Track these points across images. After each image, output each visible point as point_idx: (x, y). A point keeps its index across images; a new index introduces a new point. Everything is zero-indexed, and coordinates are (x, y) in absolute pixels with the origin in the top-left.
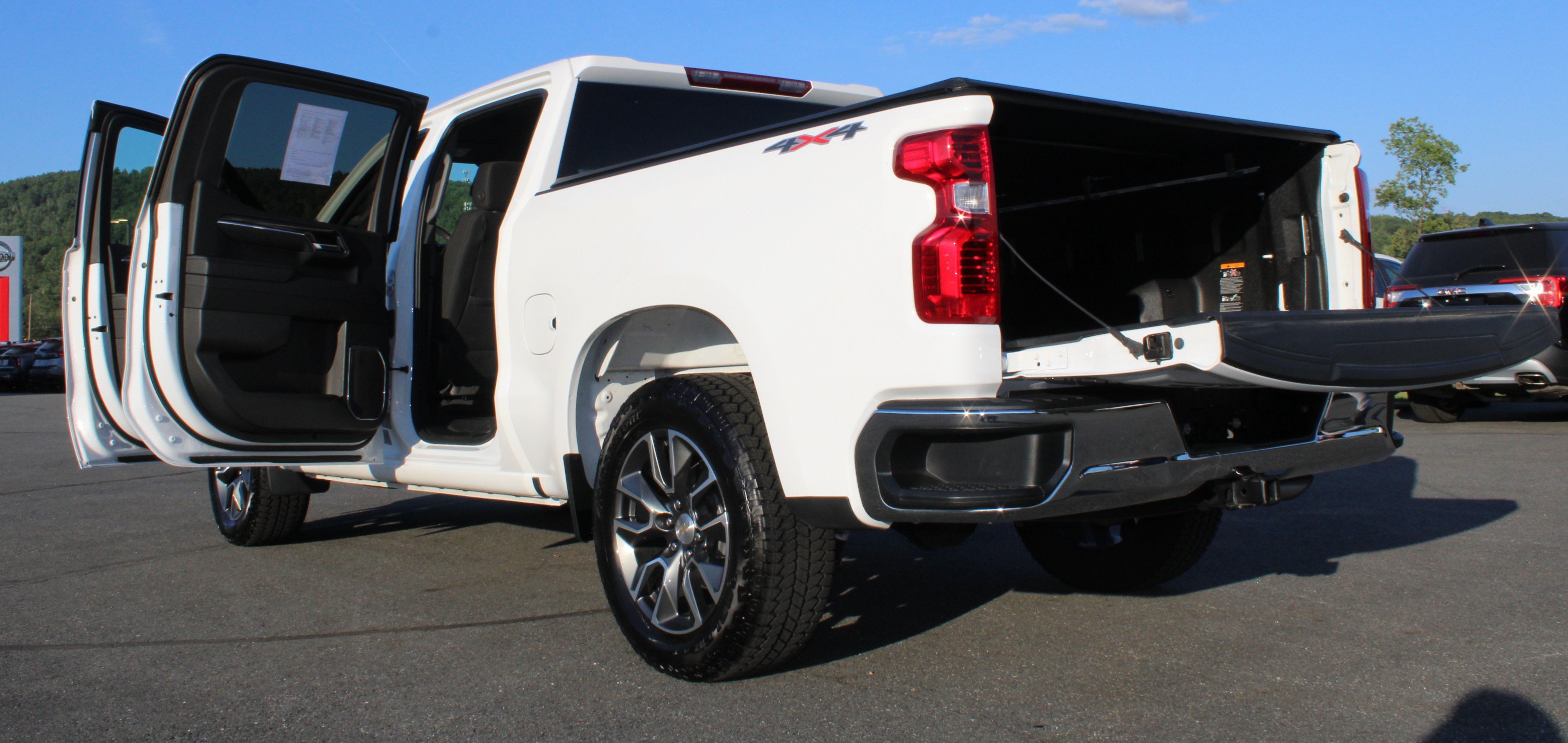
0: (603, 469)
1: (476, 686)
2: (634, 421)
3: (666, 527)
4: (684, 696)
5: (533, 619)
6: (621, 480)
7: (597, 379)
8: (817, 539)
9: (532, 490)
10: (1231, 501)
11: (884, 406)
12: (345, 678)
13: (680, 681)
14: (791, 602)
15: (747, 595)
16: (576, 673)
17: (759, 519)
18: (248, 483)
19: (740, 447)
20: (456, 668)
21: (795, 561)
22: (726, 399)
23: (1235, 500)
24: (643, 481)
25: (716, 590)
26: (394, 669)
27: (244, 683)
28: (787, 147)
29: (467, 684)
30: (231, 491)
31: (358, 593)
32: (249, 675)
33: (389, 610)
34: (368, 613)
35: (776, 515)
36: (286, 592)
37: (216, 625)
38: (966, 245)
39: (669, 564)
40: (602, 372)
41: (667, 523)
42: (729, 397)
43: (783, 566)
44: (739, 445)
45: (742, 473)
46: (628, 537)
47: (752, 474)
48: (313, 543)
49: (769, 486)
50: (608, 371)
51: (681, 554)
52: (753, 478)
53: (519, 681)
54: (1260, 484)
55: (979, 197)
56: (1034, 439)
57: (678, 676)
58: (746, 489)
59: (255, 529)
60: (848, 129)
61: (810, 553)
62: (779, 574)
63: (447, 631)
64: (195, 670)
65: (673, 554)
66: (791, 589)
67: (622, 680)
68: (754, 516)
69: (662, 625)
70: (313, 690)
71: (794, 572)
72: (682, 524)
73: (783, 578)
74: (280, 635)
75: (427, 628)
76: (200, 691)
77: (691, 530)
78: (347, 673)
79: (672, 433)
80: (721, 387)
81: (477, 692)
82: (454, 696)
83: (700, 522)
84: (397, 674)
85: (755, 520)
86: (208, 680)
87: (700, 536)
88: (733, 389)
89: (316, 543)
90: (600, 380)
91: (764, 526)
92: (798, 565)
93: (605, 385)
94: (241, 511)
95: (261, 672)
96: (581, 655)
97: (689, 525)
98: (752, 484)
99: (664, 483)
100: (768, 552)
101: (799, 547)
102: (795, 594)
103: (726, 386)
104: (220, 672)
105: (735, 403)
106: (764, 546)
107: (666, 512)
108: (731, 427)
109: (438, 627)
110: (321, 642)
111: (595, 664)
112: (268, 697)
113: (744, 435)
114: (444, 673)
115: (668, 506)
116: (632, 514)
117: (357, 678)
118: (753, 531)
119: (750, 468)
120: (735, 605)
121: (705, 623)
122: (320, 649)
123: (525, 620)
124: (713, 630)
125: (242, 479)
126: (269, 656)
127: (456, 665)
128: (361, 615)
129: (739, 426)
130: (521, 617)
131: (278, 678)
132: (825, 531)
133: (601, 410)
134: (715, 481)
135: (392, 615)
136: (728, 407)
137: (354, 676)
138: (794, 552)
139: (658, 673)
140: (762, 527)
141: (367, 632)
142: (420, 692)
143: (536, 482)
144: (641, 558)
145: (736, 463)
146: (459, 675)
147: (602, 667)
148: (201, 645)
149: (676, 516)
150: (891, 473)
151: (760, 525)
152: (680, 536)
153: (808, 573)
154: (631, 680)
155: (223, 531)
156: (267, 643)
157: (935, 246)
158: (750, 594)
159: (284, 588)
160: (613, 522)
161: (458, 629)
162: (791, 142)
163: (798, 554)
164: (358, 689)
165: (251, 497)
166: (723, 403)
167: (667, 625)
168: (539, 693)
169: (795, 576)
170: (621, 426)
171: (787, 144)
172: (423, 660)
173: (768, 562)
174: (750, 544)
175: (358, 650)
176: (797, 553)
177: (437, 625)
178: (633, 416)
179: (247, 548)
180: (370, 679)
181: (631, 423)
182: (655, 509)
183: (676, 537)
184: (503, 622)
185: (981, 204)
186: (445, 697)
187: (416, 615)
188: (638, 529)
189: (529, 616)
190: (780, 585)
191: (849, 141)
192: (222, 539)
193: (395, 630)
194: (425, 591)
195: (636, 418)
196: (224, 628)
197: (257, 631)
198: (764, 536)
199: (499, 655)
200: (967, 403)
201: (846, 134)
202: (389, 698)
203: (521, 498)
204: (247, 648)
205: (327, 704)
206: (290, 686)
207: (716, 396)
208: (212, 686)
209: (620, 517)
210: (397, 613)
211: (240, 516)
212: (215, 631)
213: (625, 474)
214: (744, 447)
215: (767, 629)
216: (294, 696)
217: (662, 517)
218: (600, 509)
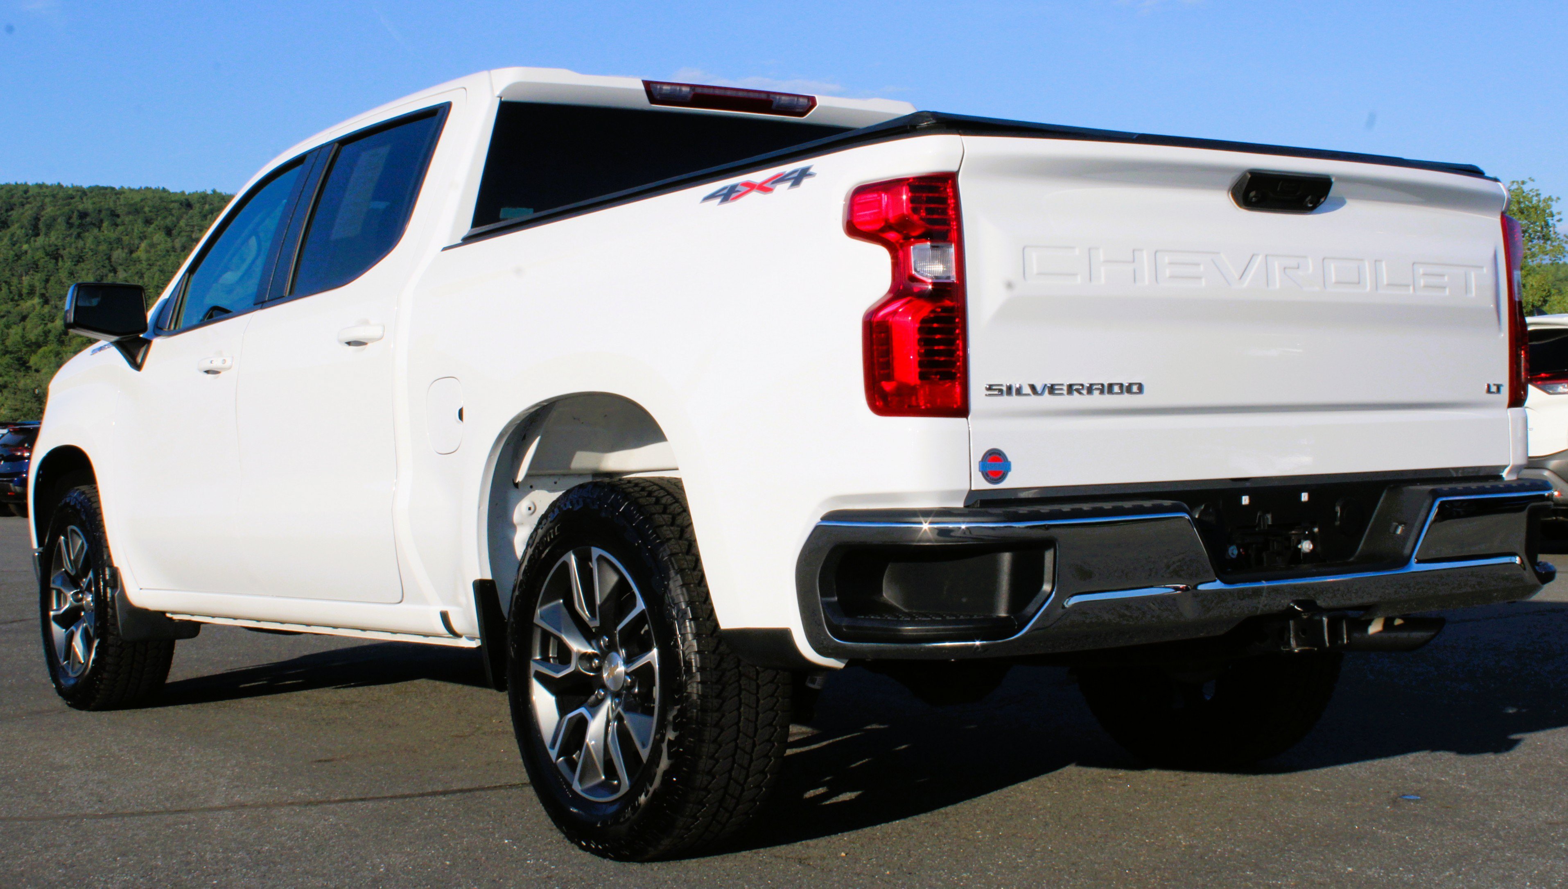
0: (517, 597)
1: (354, 864)
2: (552, 537)
3: (591, 669)
4: (605, 876)
5: (444, 793)
6: (538, 611)
7: (516, 485)
8: (768, 683)
9: (441, 628)
10: (1289, 644)
11: (828, 517)
12: (194, 856)
13: (605, 861)
14: (734, 762)
15: (678, 750)
16: (480, 852)
17: (693, 657)
18: (91, 627)
19: (671, 569)
20: (334, 846)
21: (738, 709)
22: (659, 508)
23: (1293, 642)
24: (564, 610)
25: (644, 746)
26: (256, 847)
27: (67, 862)
28: (727, 195)
29: (342, 862)
30: (70, 638)
31: (229, 765)
32: (75, 854)
33: (264, 784)
34: (237, 786)
35: (714, 652)
36: (136, 764)
37: (40, 801)
38: (924, 321)
39: (593, 715)
40: (520, 477)
41: (594, 665)
42: (662, 506)
43: (723, 716)
44: (670, 566)
45: (673, 600)
46: (547, 682)
47: (685, 601)
48: (180, 706)
49: (706, 616)
50: (528, 476)
51: (608, 703)
52: (687, 606)
53: (407, 859)
54: (1322, 621)
55: (944, 261)
56: (1006, 558)
57: (602, 854)
58: (677, 619)
59: (102, 687)
60: (795, 175)
61: (758, 700)
62: (716, 725)
63: (333, 806)
64: (8, 850)
65: (599, 702)
66: (733, 744)
67: (534, 859)
68: (687, 652)
69: (586, 791)
70: (152, 870)
71: (738, 723)
72: (610, 663)
73: (722, 730)
74: (120, 811)
75: (309, 803)
76: (12, 871)
77: (620, 673)
78: (197, 852)
79: (596, 552)
80: (656, 494)
81: (352, 871)
82: (324, 875)
83: (628, 661)
84: (259, 852)
85: (687, 658)
86: (23, 860)
87: (629, 680)
88: (668, 497)
89: (184, 706)
90: (520, 486)
91: (699, 666)
92: (742, 714)
93: (529, 492)
94: (83, 664)
95: (90, 850)
96: (493, 833)
97: (617, 667)
98: (685, 613)
99: (587, 613)
100: (703, 697)
101: (744, 692)
102: (739, 751)
103: (662, 493)
104: (38, 852)
105: (669, 514)
106: (698, 690)
107: (593, 651)
108: (662, 544)
109: (321, 802)
110: (171, 819)
111: (506, 841)
112: (94, 877)
113: (678, 554)
114: (316, 852)
115: (594, 643)
116: (553, 653)
117: (208, 856)
118: (685, 670)
119: (683, 594)
120: (664, 763)
121: (632, 786)
122: (168, 826)
123: (434, 794)
124: (640, 795)
125: (85, 622)
126: (103, 834)
127: (334, 842)
128: (227, 789)
129: (673, 542)
130: (430, 791)
131: (110, 857)
132: (777, 673)
133: (522, 524)
134: (643, 610)
135: (266, 789)
136: (659, 519)
137: (205, 854)
138: (736, 698)
139: (581, 852)
140: (696, 666)
141: (232, 807)
142: (283, 871)
143: (445, 617)
144: (563, 709)
145: (667, 587)
146: (335, 853)
147: (514, 845)
148: (19, 823)
149: (603, 655)
150: (836, 599)
151: (694, 664)
152: (607, 680)
153: (756, 725)
154: (545, 860)
155: (60, 691)
156: (102, 820)
157: (888, 321)
158: (681, 750)
159: (133, 759)
160: (529, 663)
161: (347, 804)
162: (733, 189)
163: (743, 701)
164: (207, 868)
165: (95, 644)
166: (654, 514)
167: (590, 791)
168: (429, 872)
169: (739, 728)
170: (538, 543)
171: (728, 191)
172: (294, 837)
173: (703, 710)
174: (683, 686)
175: (215, 826)
176: (740, 699)
177: (322, 800)
178: (551, 531)
179: (92, 713)
180: (224, 858)
181: (549, 540)
182: (577, 646)
183: (603, 680)
184: (406, 797)
185: (948, 269)
186: (312, 877)
187: (298, 789)
188: (558, 672)
189: (440, 790)
190: (719, 739)
191: (796, 190)
192: (59, 702)
193: (266, 805)
194: (316, 761)
195: (554, 533)
196: (50, 804)
197: (91, 807)
198: (698, 678)
199: (390, 832)
200: (927, 513)
201: (792, 181)
202: (244, 877)
203: (430, 638)
204: (75, 825)
205: (166, 884)
206: (122, 866)
207: (647, 505)
208: (28, 866)
209: (538, 657)
210: (274, 787)
211: (82, 670)
212: (38, 807)
213: (542, 604)
214: (676, 568)
215: (704, 793)
216: (127, 875)
217: (584, 657)
218: (513, 648)
